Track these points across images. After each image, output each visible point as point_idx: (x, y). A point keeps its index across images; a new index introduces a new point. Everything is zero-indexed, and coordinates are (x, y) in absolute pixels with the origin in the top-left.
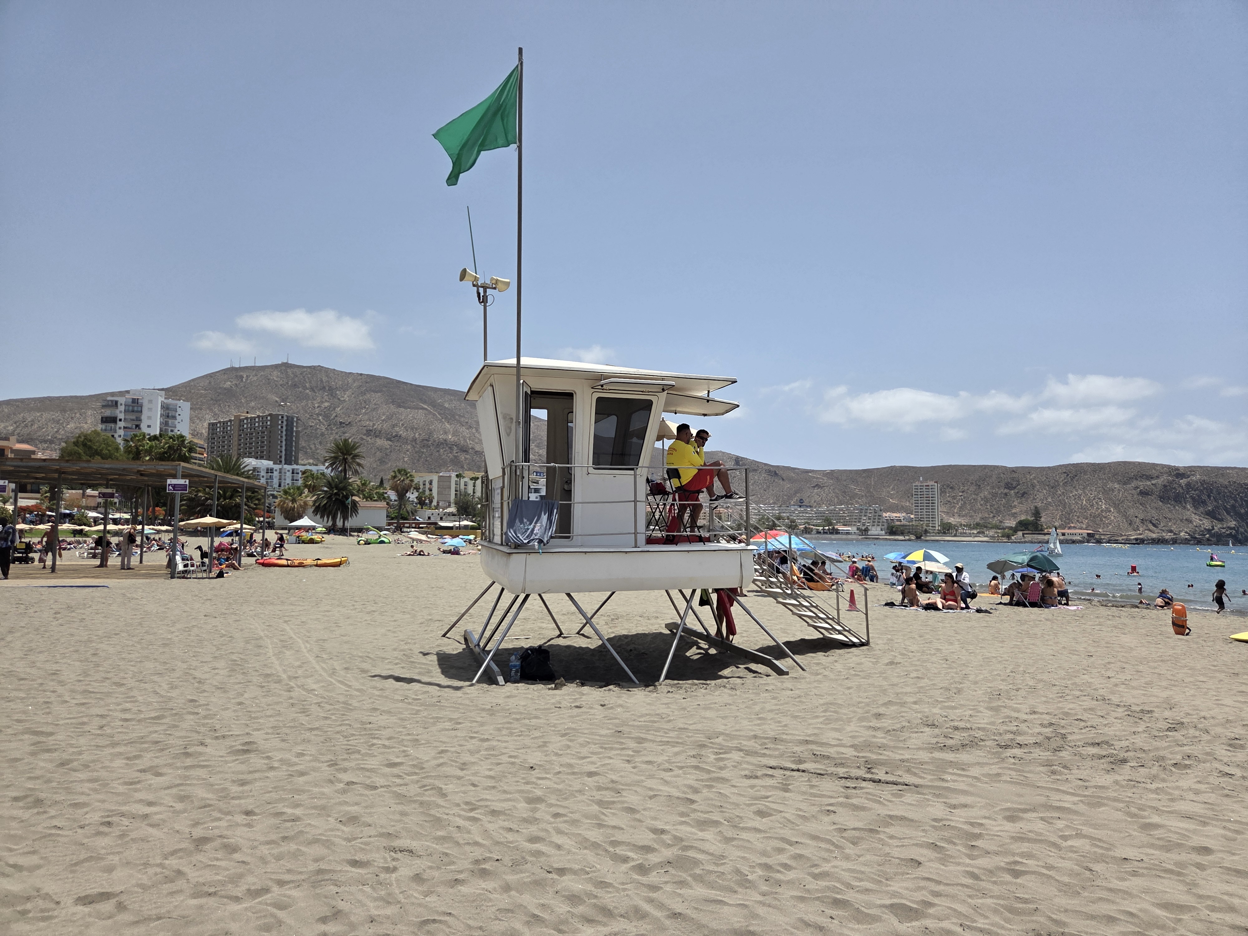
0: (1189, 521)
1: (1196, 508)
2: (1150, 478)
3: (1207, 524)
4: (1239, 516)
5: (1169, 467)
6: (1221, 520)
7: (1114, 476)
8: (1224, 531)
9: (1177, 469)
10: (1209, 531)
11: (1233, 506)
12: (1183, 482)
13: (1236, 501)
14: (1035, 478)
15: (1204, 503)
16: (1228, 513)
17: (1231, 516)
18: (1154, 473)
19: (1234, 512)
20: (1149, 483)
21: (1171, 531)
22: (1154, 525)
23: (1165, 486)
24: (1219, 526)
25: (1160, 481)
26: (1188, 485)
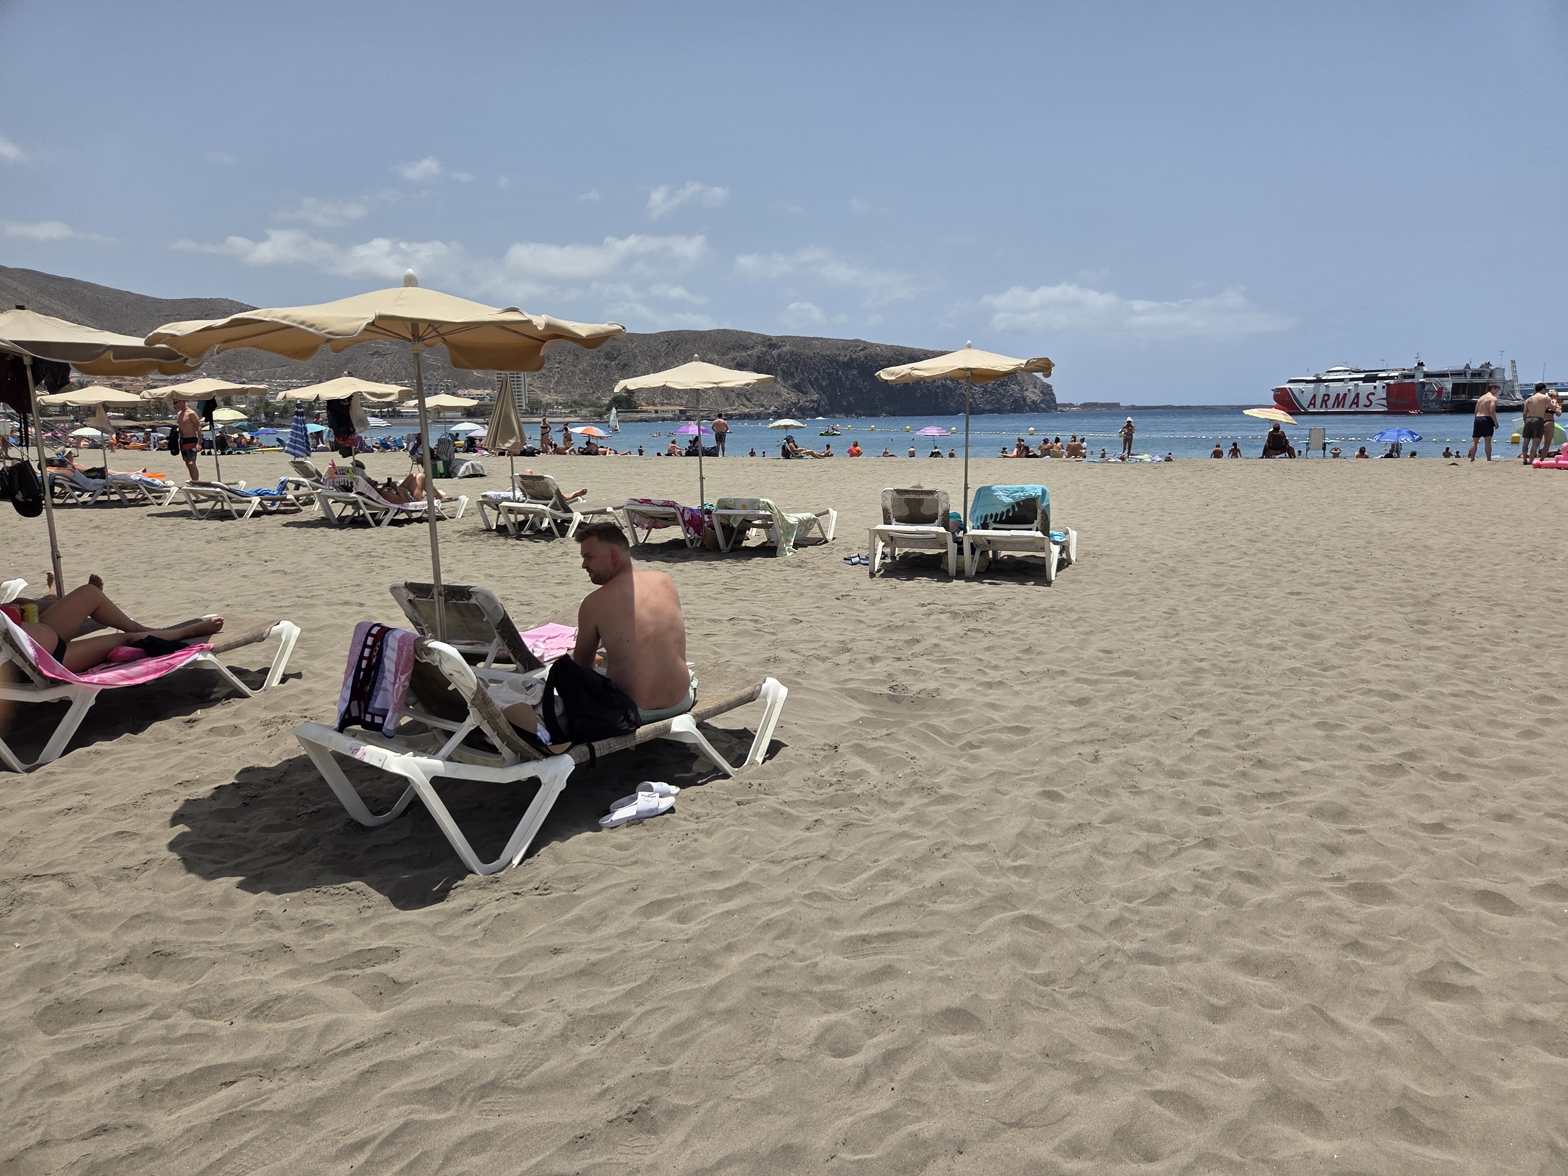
0: (779, 394)
1: (785, 381)
2: (746, 348)
3: (793, 397)
4: (821, 389)
5: (763, 336)
6: (805, 393)
7: (713, 346)
8: (807, 404)
9: (770, 339)
10: (795, 404)
11: (817, 379)
12: (775, 352)
13: (819, 373)
14: (636, 347)
15: (792, 375)
16: (812, 386)
17: (815, 389)
18: (750, 343)
19: (816, 384)
20: (745, 354)
21: (763, 406)
22: (748, 400)
23: (759, 357)
24: (804, 399)
25: (754, 352)
26: (779, 355)
